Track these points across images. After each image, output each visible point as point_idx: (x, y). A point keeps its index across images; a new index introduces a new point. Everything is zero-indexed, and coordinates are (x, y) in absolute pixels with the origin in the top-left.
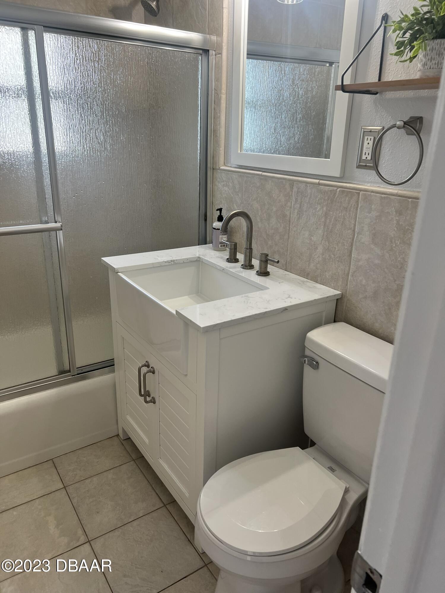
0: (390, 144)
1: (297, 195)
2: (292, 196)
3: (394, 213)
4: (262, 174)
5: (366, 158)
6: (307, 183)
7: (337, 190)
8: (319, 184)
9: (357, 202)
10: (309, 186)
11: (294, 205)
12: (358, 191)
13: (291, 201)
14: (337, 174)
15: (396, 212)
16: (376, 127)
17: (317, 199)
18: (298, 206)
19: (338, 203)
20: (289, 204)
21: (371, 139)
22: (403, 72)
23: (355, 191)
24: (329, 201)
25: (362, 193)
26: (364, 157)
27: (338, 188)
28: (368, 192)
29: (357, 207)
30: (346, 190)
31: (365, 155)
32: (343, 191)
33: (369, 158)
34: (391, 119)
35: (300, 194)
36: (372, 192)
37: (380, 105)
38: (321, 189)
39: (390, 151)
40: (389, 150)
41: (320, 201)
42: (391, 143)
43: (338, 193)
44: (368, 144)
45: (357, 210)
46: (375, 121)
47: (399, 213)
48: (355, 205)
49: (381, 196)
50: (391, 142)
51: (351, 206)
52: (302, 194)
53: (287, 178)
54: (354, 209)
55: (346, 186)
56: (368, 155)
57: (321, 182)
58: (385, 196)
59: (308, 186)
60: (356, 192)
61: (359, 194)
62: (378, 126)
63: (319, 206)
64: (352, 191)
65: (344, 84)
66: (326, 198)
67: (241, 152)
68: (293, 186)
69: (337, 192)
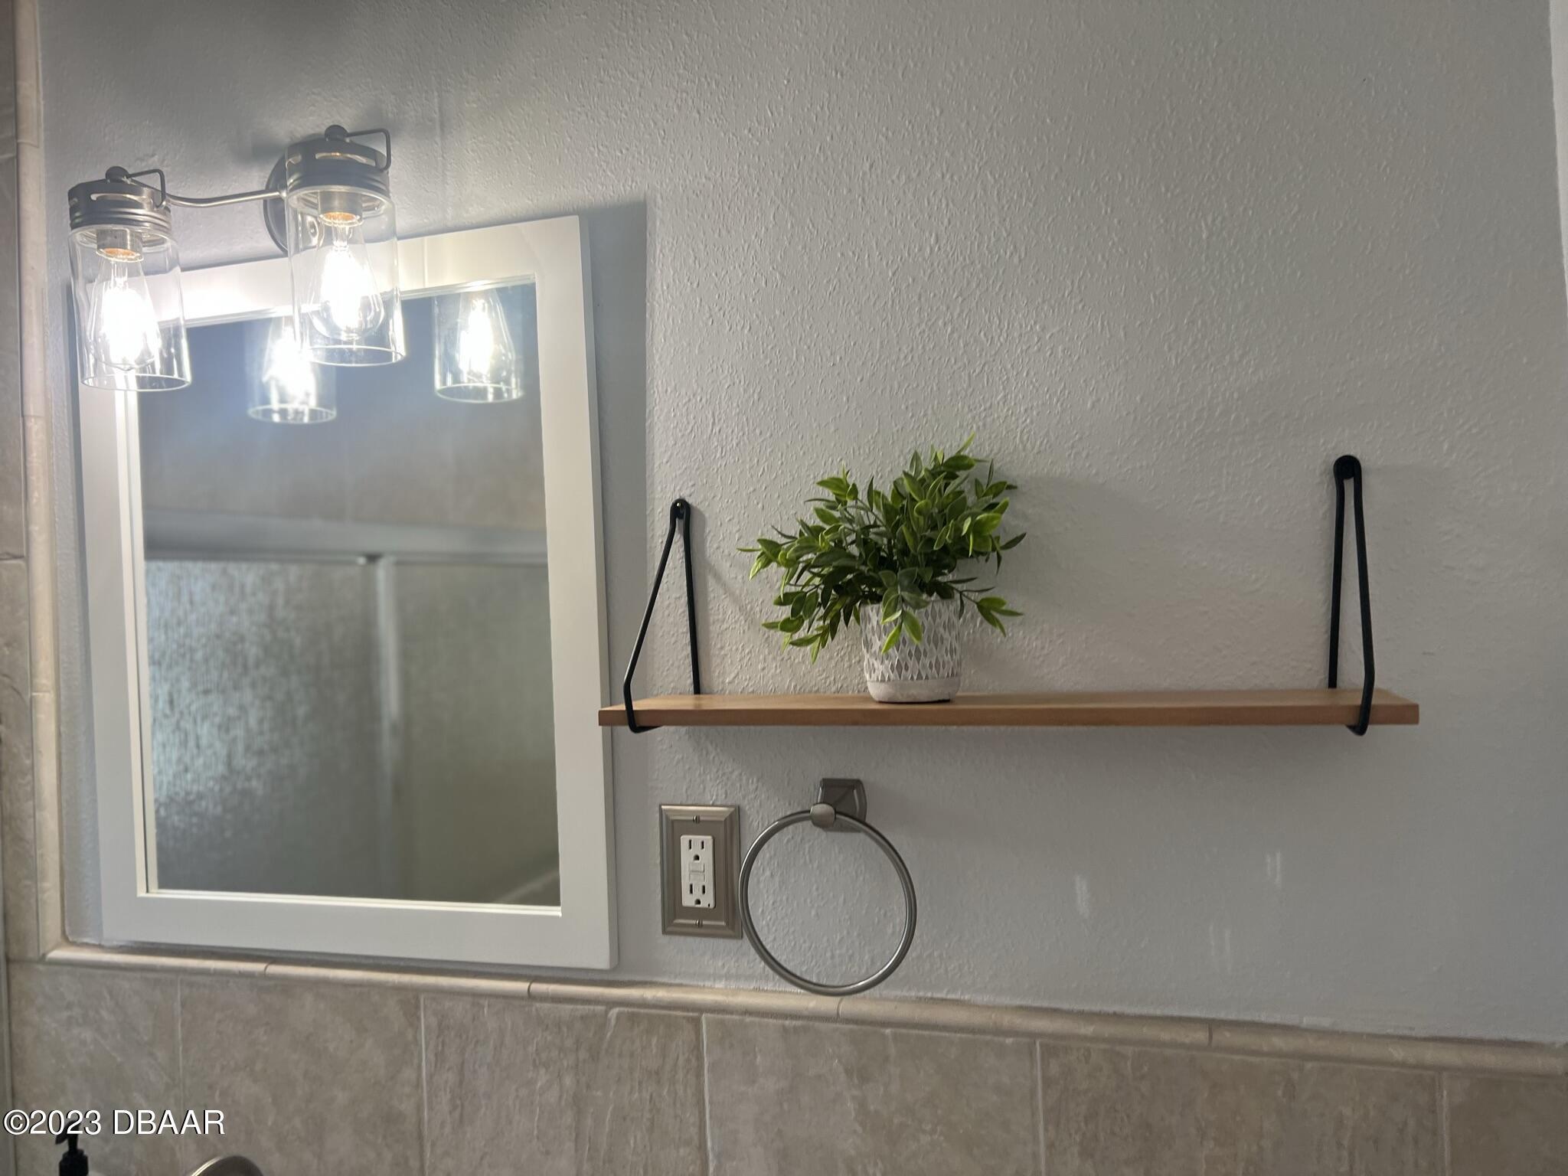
0: (771, 858)
1: (441, 1039)
2: (416, 1042)
3: (843, 1077)
4: (268, 970)
5: (698, 902)
6: (476, 995)
7: (607, 1013)
8: (530, 996)
9: (697, 1048)
10: (486, 1003)
11: (431, 1076)
12: (691, 1014)
13: (416, 1061)
14: (599, 958)
15: (848, 1072)
16: (709, 806)
17: (532, 1049)
18: (451, 1077)
19: (620, 1055)
20: (408, 1074)
21: (703, 843)
22: (771, 656)
23: (679, 1013)
24: (583, 1054)
25: (706, 1018)
26: (688, 901)
27: (611, 1008)
28: (731, 1013)
29: (700, 1067)
30: (642, 1011)
31: (691, 892)
32: (633, 1018)
33: (708, 901)
34: (760, 784)
35: (453, 1034)
36: (747, 1012)
37: (711, 743)
38: (542, 1014)
39: (777, 879)
40: (772, 875)
41: (544, 1056)
42: (775, 855)
43: (613, 1022)
44: (697, 858)
45: (699, 1075)
46: (705, 788)
47: (860, 1075)
48: (688, 1060)
49: (784, 1026)
50: (772, 853)
51: (676, 1065)
52: (464, 1037)
53: (387, 982)
54: (688, 1072)
55: (644, 1000)
56: (704, 892)
57: (538, 987)
58: (798, 1023)
59: (483, 1007)
60: (684, 1017)
61: (696, 1022)
62: (719, 803)
63: (542, 1071)
64: (670, 1016)
65: (634, 708)
66: (569, 1043)
67: (147, 891)
68: (417, 1007)
69: (610, 1020)
